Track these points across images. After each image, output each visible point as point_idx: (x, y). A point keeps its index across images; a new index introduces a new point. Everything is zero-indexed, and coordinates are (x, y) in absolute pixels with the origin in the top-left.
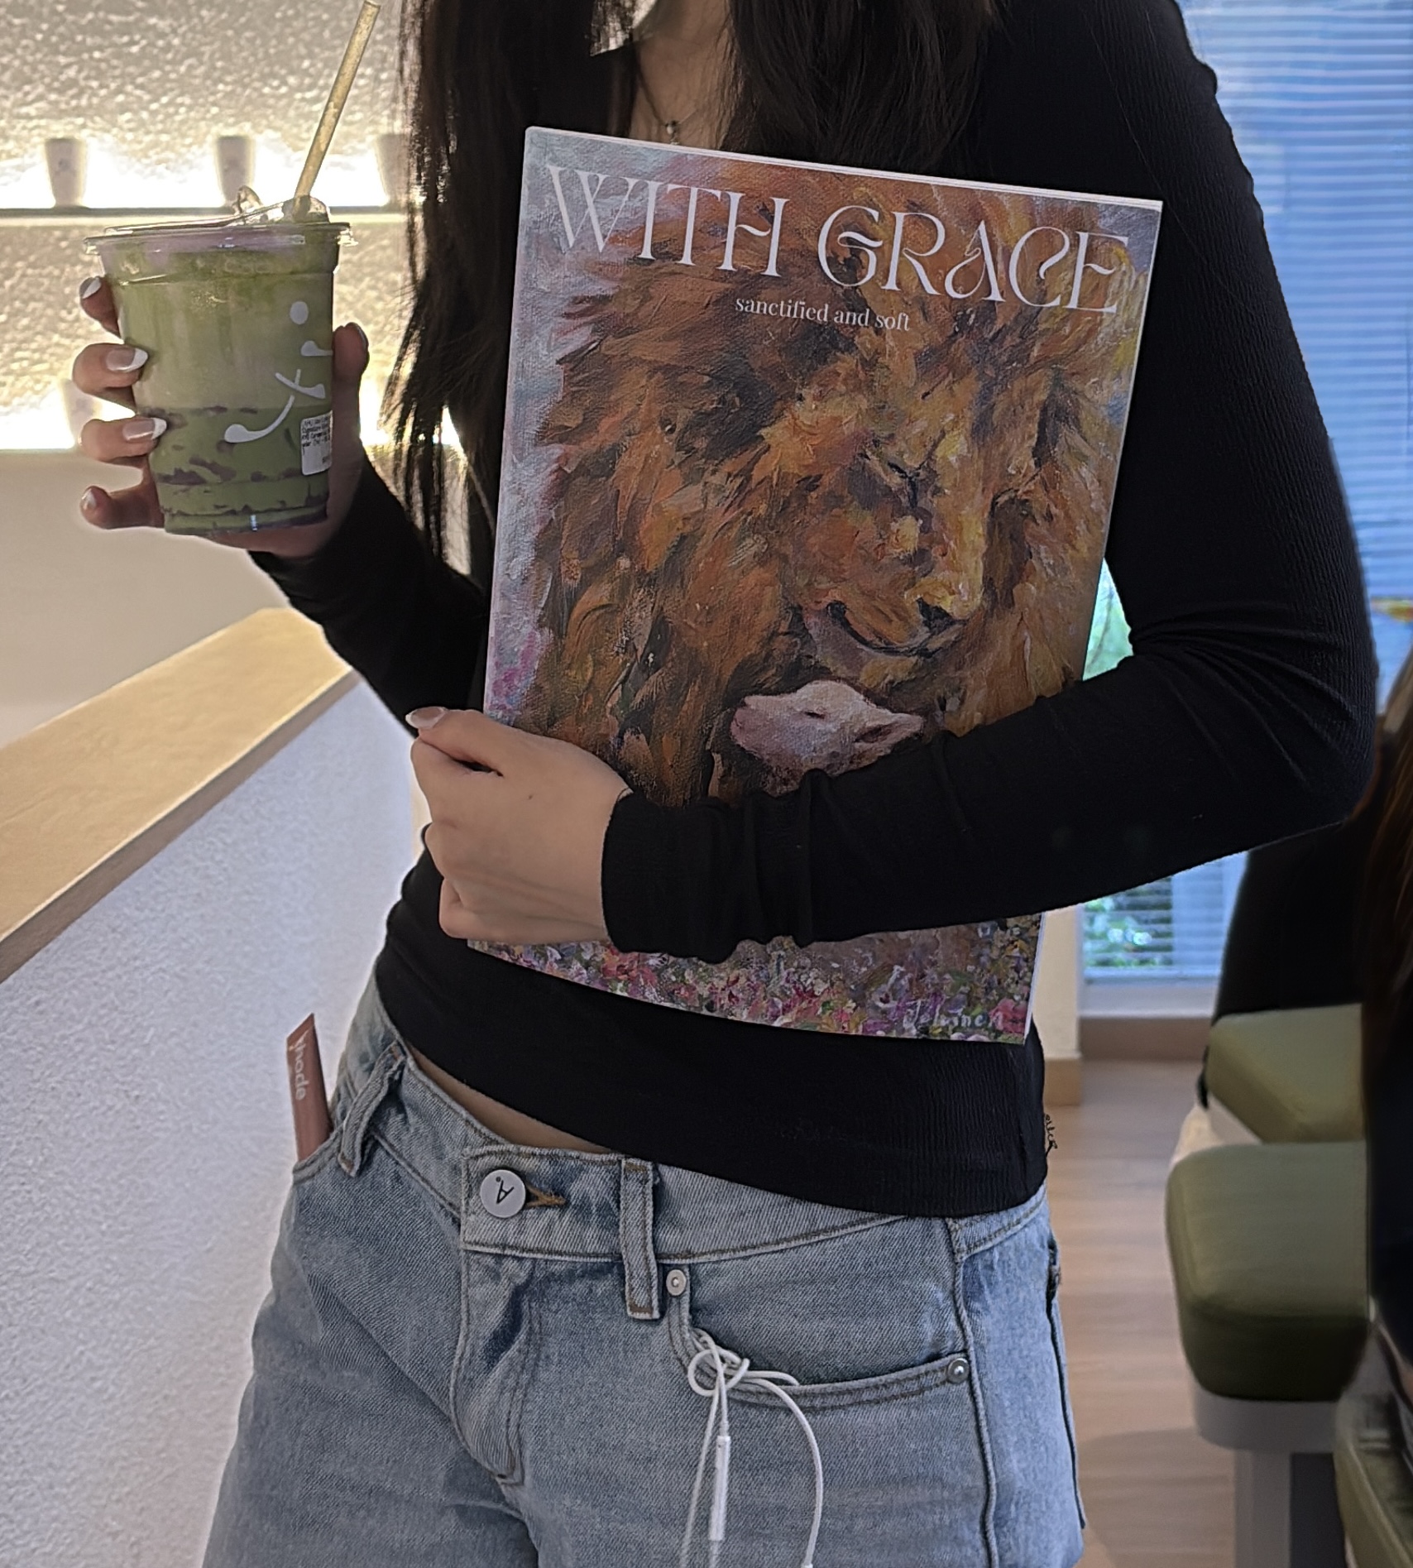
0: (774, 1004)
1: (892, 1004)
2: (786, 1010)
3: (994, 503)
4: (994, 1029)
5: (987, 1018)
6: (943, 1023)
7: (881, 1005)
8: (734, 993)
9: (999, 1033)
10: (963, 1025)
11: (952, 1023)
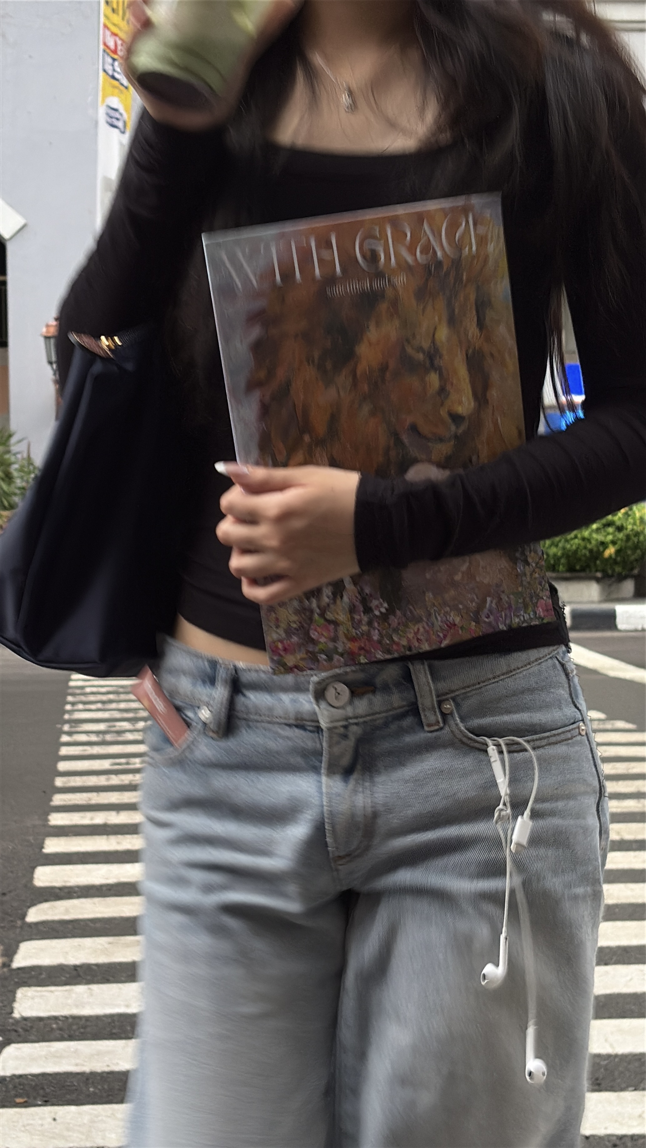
0: (439, 636)
1: (492, 618)
2: (445, 636)
3: (467, 355)
4: (540, 617)
5: (535, 613)
6: (517, 620)
7: (486, 620)
8: (419, 637)
9: (543, 619)
10: (526, 618)
11: (520, 619)
